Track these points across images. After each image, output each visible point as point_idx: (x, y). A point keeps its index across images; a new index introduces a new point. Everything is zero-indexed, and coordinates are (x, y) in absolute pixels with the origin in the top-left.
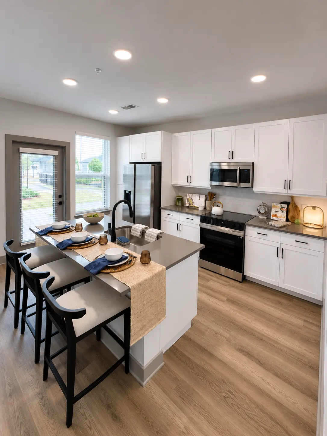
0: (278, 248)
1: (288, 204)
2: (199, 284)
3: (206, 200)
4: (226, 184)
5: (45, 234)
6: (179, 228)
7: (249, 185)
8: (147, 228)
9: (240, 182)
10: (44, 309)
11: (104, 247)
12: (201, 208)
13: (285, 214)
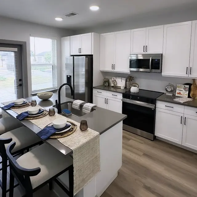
0: (182, 117)
1: (190, 85)
2: (123, 143)
3: (126, 81)
4: (141, 70)
5: (9, 109)
6: (106, 101)
7: (159, 71)
8: (84, 103)
9: (152, 69)
10: (8, 166)
11: (52, 118)
12: (122, 88)
13: (188, 92)
